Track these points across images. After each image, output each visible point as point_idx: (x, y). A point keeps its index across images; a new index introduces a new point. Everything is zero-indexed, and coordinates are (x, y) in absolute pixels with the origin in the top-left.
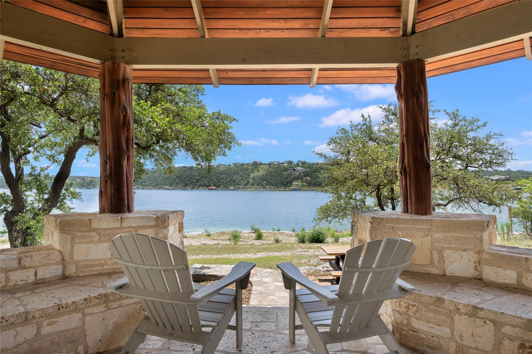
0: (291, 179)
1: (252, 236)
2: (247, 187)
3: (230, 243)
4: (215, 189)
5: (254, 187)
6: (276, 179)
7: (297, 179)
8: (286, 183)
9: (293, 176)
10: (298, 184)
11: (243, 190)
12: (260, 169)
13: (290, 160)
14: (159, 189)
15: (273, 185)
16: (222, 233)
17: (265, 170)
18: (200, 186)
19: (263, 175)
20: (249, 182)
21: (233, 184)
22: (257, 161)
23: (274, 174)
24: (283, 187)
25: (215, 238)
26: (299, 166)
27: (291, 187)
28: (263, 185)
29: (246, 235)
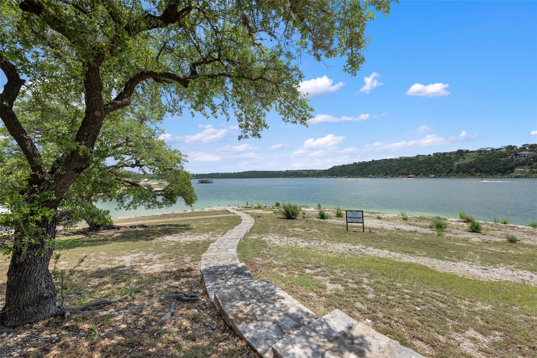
0: (512, 165)
1: (463, 226)
2: (450, 175)
3: (432, 232)
4: (413, 177)
5: (459, 174)
6: (489, 166)
7: (521, 165)
8: (504, 169)
9: (515, 162)
10: (524, 171)
11: (446, 178)
12: (467, 157)
13: (510, 145)
14: (364, 177)
15: (484, 172)
16: (421, 219)
17: (472, 158)
18: (399, 174)
19: (471, 162)
20: (452, 170)
21: (434, 172)
22: (462, 149)
23: (487, 161)
24: (500, 175)
25: (412, 223)
26: (526, 150)
27: (512, 174)
28: (470, 173)
29: (454, 223)
